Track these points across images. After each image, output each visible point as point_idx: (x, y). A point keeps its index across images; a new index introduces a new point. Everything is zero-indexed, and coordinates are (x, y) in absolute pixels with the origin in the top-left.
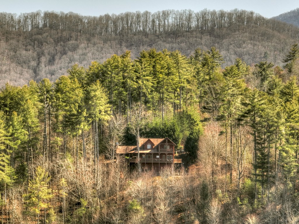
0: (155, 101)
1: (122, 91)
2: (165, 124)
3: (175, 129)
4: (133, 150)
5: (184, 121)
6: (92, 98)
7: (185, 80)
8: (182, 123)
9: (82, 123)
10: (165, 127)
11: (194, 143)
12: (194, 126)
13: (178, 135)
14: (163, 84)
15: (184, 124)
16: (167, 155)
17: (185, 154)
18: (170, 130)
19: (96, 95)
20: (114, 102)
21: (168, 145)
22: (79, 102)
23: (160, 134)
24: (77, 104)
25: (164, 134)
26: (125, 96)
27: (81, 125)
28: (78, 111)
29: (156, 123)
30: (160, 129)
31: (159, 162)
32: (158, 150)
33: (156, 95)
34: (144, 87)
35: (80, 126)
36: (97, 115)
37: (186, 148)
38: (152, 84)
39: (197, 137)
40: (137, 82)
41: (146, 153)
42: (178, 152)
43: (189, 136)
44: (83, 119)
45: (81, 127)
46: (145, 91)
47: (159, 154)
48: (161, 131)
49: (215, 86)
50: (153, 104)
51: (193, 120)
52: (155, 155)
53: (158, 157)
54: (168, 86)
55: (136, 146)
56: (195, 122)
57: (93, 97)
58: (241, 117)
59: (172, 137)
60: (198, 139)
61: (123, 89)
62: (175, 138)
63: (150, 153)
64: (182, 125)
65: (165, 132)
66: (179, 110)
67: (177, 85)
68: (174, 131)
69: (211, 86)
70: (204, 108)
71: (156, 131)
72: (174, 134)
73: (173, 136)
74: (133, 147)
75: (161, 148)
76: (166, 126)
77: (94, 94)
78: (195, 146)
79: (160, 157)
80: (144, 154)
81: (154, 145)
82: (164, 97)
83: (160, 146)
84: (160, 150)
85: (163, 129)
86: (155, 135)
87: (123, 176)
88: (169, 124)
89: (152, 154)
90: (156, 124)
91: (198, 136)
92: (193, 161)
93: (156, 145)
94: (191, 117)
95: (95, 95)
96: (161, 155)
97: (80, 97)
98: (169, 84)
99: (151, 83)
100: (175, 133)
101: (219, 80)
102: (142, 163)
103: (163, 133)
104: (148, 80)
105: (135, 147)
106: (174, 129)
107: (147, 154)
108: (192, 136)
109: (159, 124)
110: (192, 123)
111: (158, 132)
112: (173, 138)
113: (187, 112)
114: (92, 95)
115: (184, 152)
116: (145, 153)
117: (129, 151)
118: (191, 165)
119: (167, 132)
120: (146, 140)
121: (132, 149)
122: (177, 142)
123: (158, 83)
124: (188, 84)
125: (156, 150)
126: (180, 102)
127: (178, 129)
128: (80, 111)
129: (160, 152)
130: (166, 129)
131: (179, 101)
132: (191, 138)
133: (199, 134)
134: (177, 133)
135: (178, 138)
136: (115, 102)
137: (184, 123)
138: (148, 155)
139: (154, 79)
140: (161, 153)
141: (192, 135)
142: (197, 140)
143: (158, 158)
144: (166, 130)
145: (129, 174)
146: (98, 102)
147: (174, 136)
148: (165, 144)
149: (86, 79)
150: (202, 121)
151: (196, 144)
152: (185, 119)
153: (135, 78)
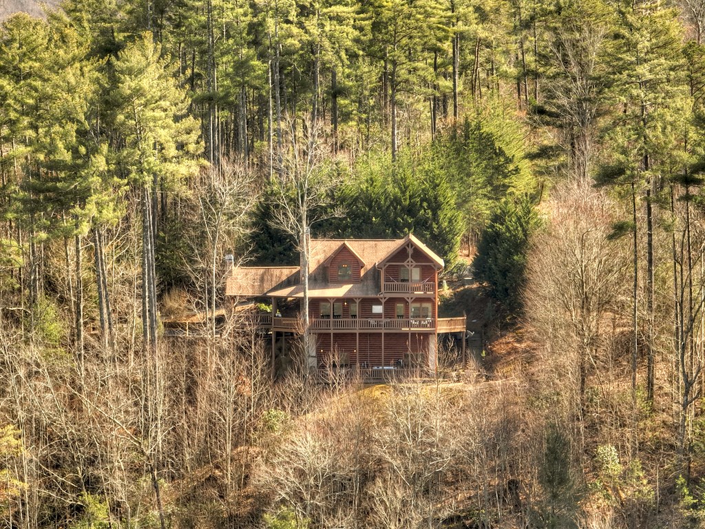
0: (366, 93)
1: (249, 58)
2: (404, 179)
3: (441, 199)
4: (288, 283)
5: (469, 163)
6: (128, 99)
7: (471, 9)
8: (465, 172)
9: (94, 198)
10: (403, 193)
11: (509, 254)
12: (505, 176)
13: (450, 221)
14: (395, 31)
15: (469, 175)
16: (412, 302)
17: (478, 289)
18: (422, 201)
19: (141, 88)
20: (222, 98)
21: (416, 266)
22: (82, 117)
23: (384, 216)
24: (72, 128)
25: (399, 219)
26: (258, 77)
27: (88, 206)
28: (75, 152)
29: (371, 179)
30: (386, 198)
31: (383, 331)
32: (377, 287)
33: (370, 72)
34: (327, 44)
35: (83, 208)
36: (149, 163)
37: (480, 269)
38: (357, 33)
39: (521, 235)
40: (301, 25)
41: (333, 298)
42: (450, 283)
43: (492, 227)
44: (95, 181)
45: (87, 212)
46: (329, 56)
47: (383, 301)
48: (388, 207)
49: (577, 35)
50: (360, 102)
51: (501, 153)
52: (367, 303)
53: (378, 309)
54: (411, 38)
55: (298, 268)
56: (509, 160)
57: (131, 96)
58: (692, 173)
59: (430, 228)
60: (524, 242)
61: (252, 52)
62: (440, 233)
63: (348, 296)
64: (465, 178)
65: (403, 209)
66: (450, 118)
67: (444, 30)
68: (436, 206)
69: (565, 36)
70: (541, 111)
71: (370, 207)
72: (435, 217)
73: (432, 224)
74: (285, 272)
75: (387, 280)
76: (406, 188)
77: (133, 85)
78: (513, 265)
79: (385, 309)
80: (325, 300)
81: (362, 267)
82: (399, 79)
83: (387, 271)
84: (386, 287)
85: (396, 200)
86: (367, 220)
87: (247, 390)
88: (416, 181)
89: (358, 301)
90: (372, 181)
91: (524, 231)
92: (508, 320)
93: (369, 266)
94: (493, 144)
95: (138, 91)
96: (390, 304)
97: (86, 99)
98: (415, 33)
99: (350, 30)
100: (439, 212)
101: (591, 14)
102: (320, 335)
103: (396, 215)
104: (339, 19)
105: (294, 271)
106: (436, 198)
107: (338, 300)
108: (503, 229)
109: (381, 179)
110: (497, 169)
111: (379, 212)
112: (431, 233)
113: (478, 127)
114: (129, 92)
115: (471, 282)
116: (330, 298)
117: (274, 284)
118: (497, 338)
119: (411, 210)
120: (335, 245)
121: (284, 278)
122: (446, 247)
123: (376, 27)
124: (481, 25)
125: (370, 283)
126: (455, 85)
127: (449, 196)
128: (83, 150)
129: (385, 295)
130: (405, 200)
131: (449, 83)
132: (498, 234)
133: (527, 223)
134: (445, 214)
135: (451, 230)
136: (227, 95)
137: (473, 170)
138: (340, 304)
139: (362, 15)
140: (388, 296)
141: (502, 224)
142: (519, 245)
143: (379, 315)
144: (408, 202)
145: (271, 383)
146: (149, 114)
147: (435, 226)
148: (405, 263)
149: (121, 15)
150: (532, 157)
151: (515, 257)
152: (473, 156)
153: (293, 13)
